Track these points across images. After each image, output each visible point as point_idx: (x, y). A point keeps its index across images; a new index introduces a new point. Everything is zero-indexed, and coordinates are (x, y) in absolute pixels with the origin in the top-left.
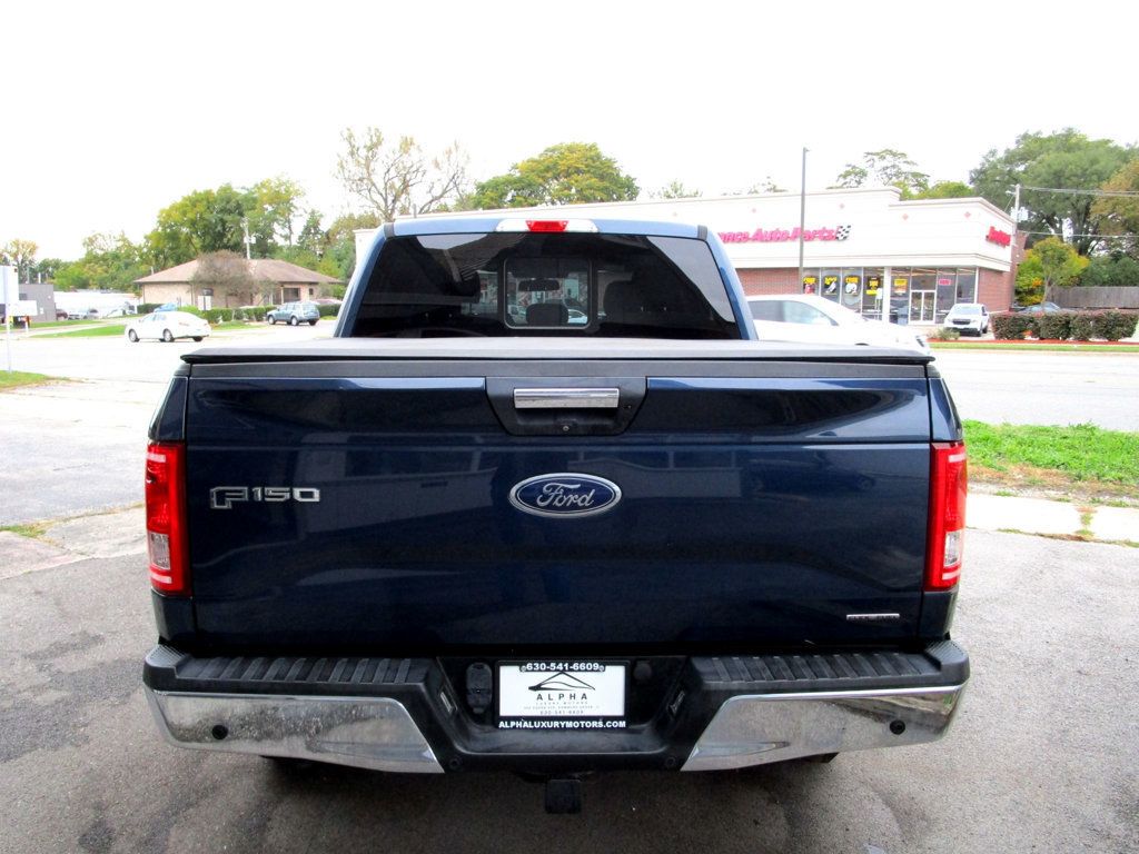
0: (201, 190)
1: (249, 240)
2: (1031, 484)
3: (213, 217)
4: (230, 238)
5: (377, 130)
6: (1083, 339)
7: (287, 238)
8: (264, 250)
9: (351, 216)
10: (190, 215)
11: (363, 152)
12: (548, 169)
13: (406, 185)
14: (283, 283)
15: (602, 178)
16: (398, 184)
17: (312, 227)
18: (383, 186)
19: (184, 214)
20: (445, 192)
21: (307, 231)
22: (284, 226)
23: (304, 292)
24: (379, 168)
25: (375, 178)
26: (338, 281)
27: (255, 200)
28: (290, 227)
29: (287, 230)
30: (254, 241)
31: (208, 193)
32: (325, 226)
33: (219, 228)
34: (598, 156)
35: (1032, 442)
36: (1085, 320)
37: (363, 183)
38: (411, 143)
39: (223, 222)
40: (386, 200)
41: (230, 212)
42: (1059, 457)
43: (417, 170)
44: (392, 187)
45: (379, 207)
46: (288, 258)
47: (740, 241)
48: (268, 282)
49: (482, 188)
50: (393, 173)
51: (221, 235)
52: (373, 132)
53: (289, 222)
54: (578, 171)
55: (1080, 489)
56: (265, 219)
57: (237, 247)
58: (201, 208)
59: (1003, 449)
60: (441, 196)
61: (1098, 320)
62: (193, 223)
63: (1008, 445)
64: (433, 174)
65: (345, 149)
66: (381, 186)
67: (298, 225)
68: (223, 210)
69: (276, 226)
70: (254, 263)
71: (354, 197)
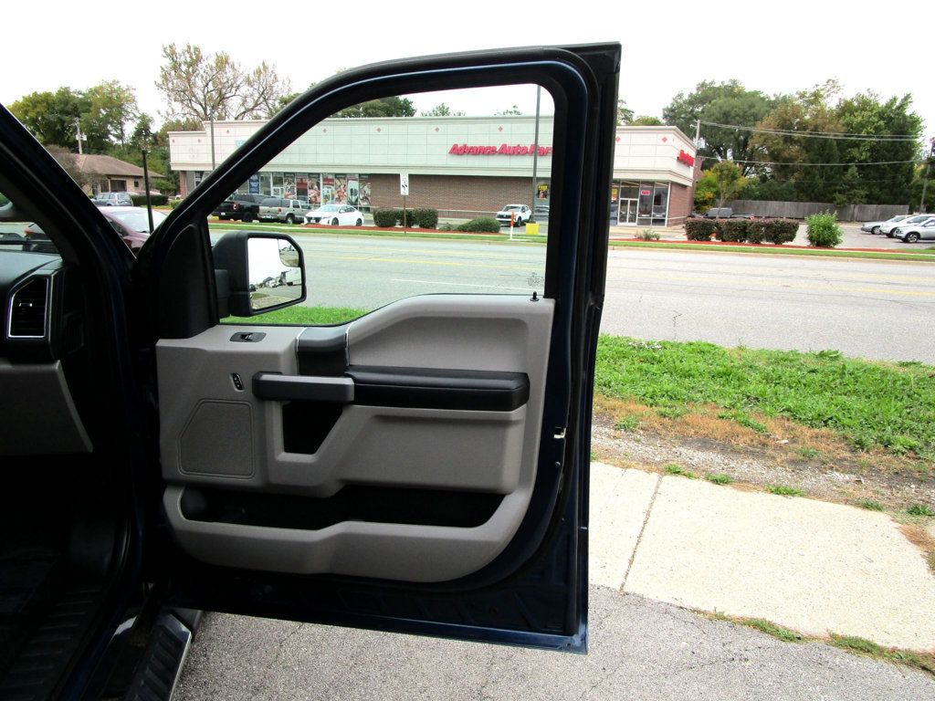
0: (40, 92)
1: (81, 137)
2: (806, 459)
3: (53, 118)
5: (196, 49)
6: (756, 242)
7: (120, 137)
8: (98, 144)
9: (178, 121)
10: (32, 114)
11: (184, 68)
13: (222, 98)
14: (109, 176)
16: (215, 95)
17: (143, 130)
18: (203, 97)
19: (26, 112)
20: (256, 105)
21: (138, 133)
22: (116, 129)
23: (130, 184)
24: (200, 83)
25: (195, 90)
26: (160, 175)
27: (90, 104)
28: (121, 130)
29: (119, 131)
30: (85, 138)
31: (48, 95)
32: (155, 128)
33: (59, 127)
35: (780, 378)
36: (758, 226)
37: (184, 95)
38: (227, 62)
39: (62, 122)
40: (205, 109)
41: (68, 113)
43: (232, 85)
44: (210, 99)
45: (198, 115)
46: (120, 156)
47: (489, 153)
48: (96, 175)
50: (211, 86)
52: (192, 50)
53: (121, 124)
55: (869, 467)
56: (100, 120)
57: (73, 146)
58: (40, 108)
60: (252, 109)
61: (768, 226)
62: (35, 122)
63: (755, 383)
64: (245, 89)
65: (167, 62)
66: (200, 96)
67: (130, 128)
68: (63, 112)
69: (109, 127)
70: (85, 156)
71: (177, 106)
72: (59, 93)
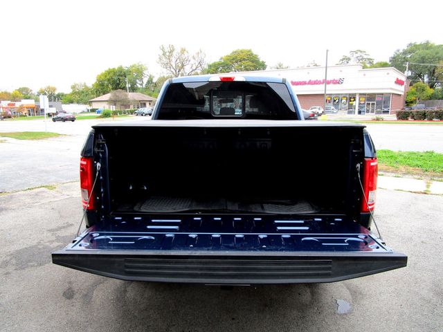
0: (111, 68)
1: (128, 86)
2: (408, 173)
3: (116, 78)
4: (122, 85)
6: (431, 119)
7: (142, 85)
8: (133, 89)
9: (164, 77)
10: (108, 77)
11: (168, 54)
12: (233, 59)
13: (183, 66)
14: (140, 101)
15: (253, 62)
16: (180, 65)
17: (150, 82)
19: (106, 77)
20: (197, 68)
21: (148, 82)
22: (140, 81)
23: (147, 104)
24: (173, 59)
25: (172, 63)
27: (130, 72)
28: (142, 81)
30: (130, 86)
31: (114, 69)
32: (155, 80)
33: (118, 82)
34: (252, 54)
35: (409, 158)
36: (432, 112)
37: (168, 65)
38: (185, 50)
39: (119, 79)
40: (176, 71)
41: (122, 76)
42: (419, 163)
43: (187, 60)
44: (178, 66)
45: (173, 73)
46: (142, 92)
47: (303, 84)
48: (135, 101)
49: (210, 66)
50: (178, 61)
51: (118, 84)
52: (171, 47)
53: (142, 79)
54: (244, 59)
55: (427, 175)
56: (134, 78)
57: (124, 88)
58: (111, 74)
59: (398, 160)
60: (195, 69)
61: (436, 112)
62: (109, 80)
63: (400, 159)
64: (192, 61)
65: (161, 52)
66: (174, 66)
67: (145, 80)
68: (119, 75)
69: (137, 81)
70: (130, 94)
71: (165, 70)
72: (119, 68)
